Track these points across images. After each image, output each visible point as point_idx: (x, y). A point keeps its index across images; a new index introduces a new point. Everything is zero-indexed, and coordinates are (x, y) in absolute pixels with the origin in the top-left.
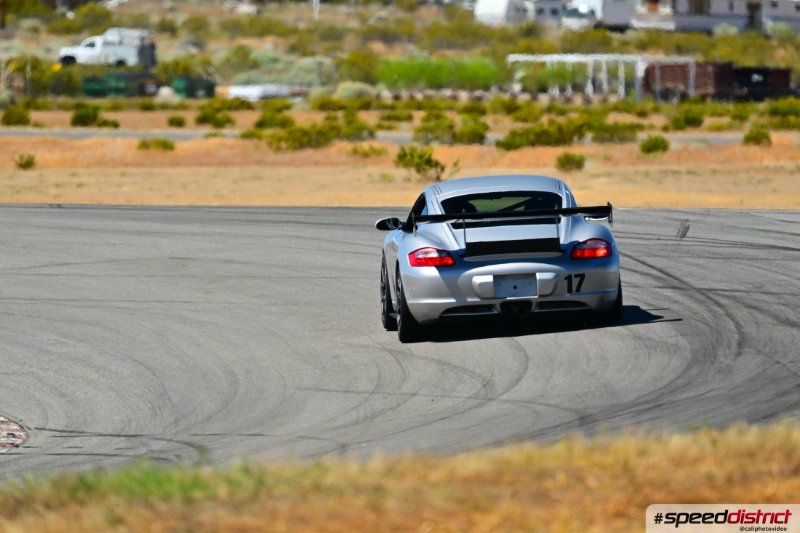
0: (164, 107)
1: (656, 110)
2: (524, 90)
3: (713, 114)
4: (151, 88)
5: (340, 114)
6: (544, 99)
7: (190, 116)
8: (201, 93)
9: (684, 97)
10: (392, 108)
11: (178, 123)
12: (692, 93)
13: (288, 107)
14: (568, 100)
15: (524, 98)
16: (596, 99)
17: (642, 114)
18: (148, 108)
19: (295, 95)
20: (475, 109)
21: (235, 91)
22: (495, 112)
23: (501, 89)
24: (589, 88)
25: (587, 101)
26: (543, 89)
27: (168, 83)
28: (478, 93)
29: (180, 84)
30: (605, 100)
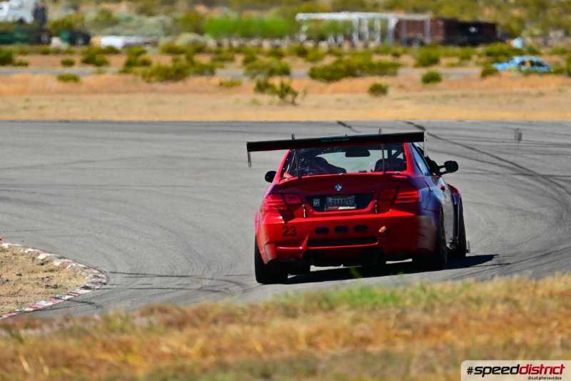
0: (57, 52)
1: (405, 52)
2: (309, 39)
3: (447, 55)
4: (45, 38)
5: (183, 57)
6: (324, 46)
7: (77, 58)
8: (80, 41)
9: (422, 44)
10: (218, 52)
11: (69, 64)
12: (428, 40)
13: (144, 52)
14: (340, 46)
15: (310, 45)
16: (359, 45)
17: (396, 55)
18: (46, 53)
19: (147, 43)
20: (277, 53)
21: (106, 41)
22: (291, 54)
23: (292, 38)
24: (355, 37)
25: (353, 46)
26: (322, 38)
27: (57, 35)
28: (277, 42)
29: (66, 35)
30: (366, 46)
